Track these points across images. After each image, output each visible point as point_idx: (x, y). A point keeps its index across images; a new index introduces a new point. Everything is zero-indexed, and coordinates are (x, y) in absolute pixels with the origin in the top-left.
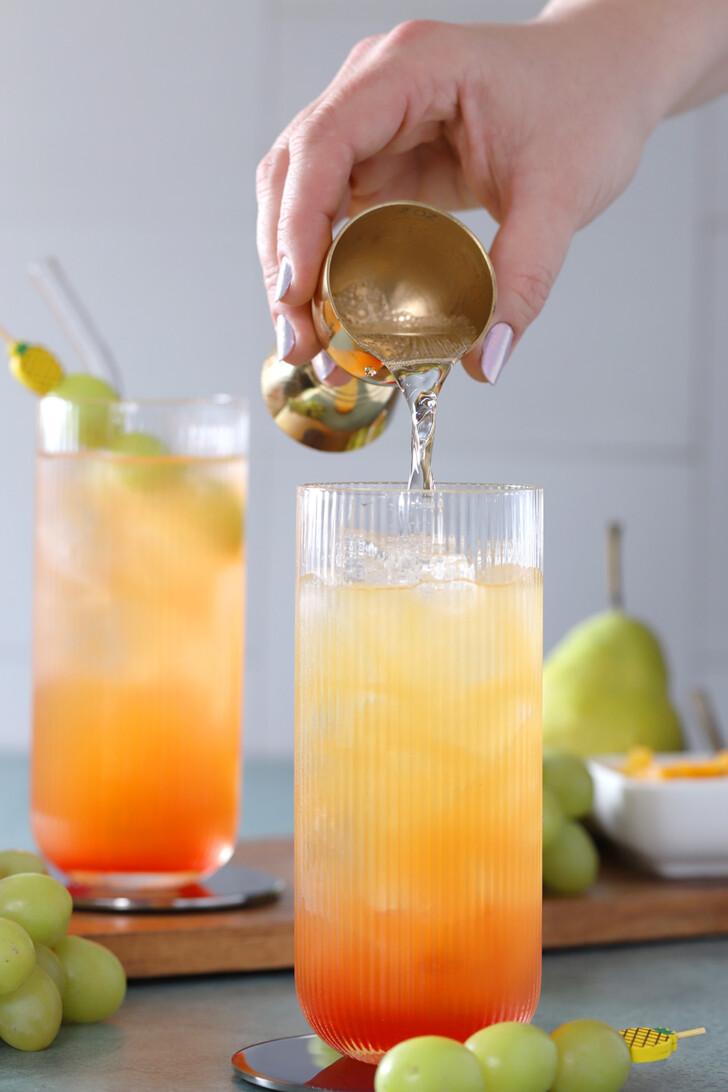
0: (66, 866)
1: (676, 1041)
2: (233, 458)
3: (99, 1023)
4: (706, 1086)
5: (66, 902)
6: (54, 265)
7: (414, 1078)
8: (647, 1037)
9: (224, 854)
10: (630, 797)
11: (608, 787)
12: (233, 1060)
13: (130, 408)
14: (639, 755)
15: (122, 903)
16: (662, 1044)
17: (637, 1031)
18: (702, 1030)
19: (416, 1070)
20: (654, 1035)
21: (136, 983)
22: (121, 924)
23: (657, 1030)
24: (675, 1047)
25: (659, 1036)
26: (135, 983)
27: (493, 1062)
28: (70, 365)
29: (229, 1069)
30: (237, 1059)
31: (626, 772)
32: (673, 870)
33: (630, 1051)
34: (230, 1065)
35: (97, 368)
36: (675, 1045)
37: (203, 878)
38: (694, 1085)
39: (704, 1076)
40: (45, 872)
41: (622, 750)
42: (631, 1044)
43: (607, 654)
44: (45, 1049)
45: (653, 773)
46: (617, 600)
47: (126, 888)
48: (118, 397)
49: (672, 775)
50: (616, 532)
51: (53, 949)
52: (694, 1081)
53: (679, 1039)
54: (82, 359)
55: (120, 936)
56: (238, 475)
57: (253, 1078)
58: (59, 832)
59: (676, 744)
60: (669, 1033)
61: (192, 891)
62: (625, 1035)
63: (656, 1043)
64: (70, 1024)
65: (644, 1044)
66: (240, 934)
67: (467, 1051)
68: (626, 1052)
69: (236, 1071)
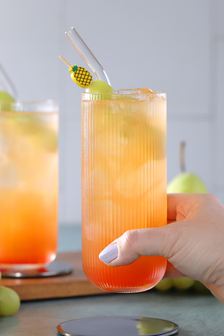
3: (10, 316)
4: (220, 334)
9: (52, 257)
15: (18, 275)
21: (24, 302)
22: (18, 282)
29: (56, 331)
30: (59, 327)
34: (56, 329)
37: (46, 265)
38: (216, 333)
39: (219, 330)
47: (19, 270)
52: (215, 332)
57: (65, 334)
61: (42, 270)
66: (59, 285)
69: (58, 331)
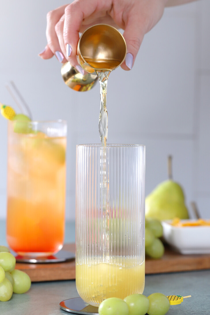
0: (16, 250)
1: (183, 299)
2: (62, 138)
5: (14, 260)
7: (109, 309)
8: (175, 298)
9: (60, 247)
10: (172, 231)
11: (167, 229)
12: (60, 304)
14: (176, 220)
15: (34, 261)
16: (179, 300)
17: (172, 296)
18: (190, 296)
19: (109, 307)
20: (176, 297)
22: (33, 266)
23: (178, 296)
24: (182, 301)
25: (178, 298)
26: (33, 283)
27: (132, 305)
29: (59, 307)
30: (62, 303)
31: (172, 225)
32: (185, 252)
33: (170, 302)
35: (25, 112)
36: (183, 300)
37: (54, 254)
39: (191, 309)
40: (9, 252)
41: (172, 218)
42: (170, 300)
45: (180, 225)
46: (171, 177)
48: (30, 119)
49: (185, 225)
50: (170, 158)
51: (11, 273)
52: (188, 310)
56: (64, 142)
57: (65, 309)
58: (15, 241)
59: (187, 217)
60: (181, 297)
61: (51, 257)
62: (168, 297)
63: (177, 300)
64: (15, 294)
65: (174, 300)
67: (124, 301)
68: (168, 302)
69: (61, 307)
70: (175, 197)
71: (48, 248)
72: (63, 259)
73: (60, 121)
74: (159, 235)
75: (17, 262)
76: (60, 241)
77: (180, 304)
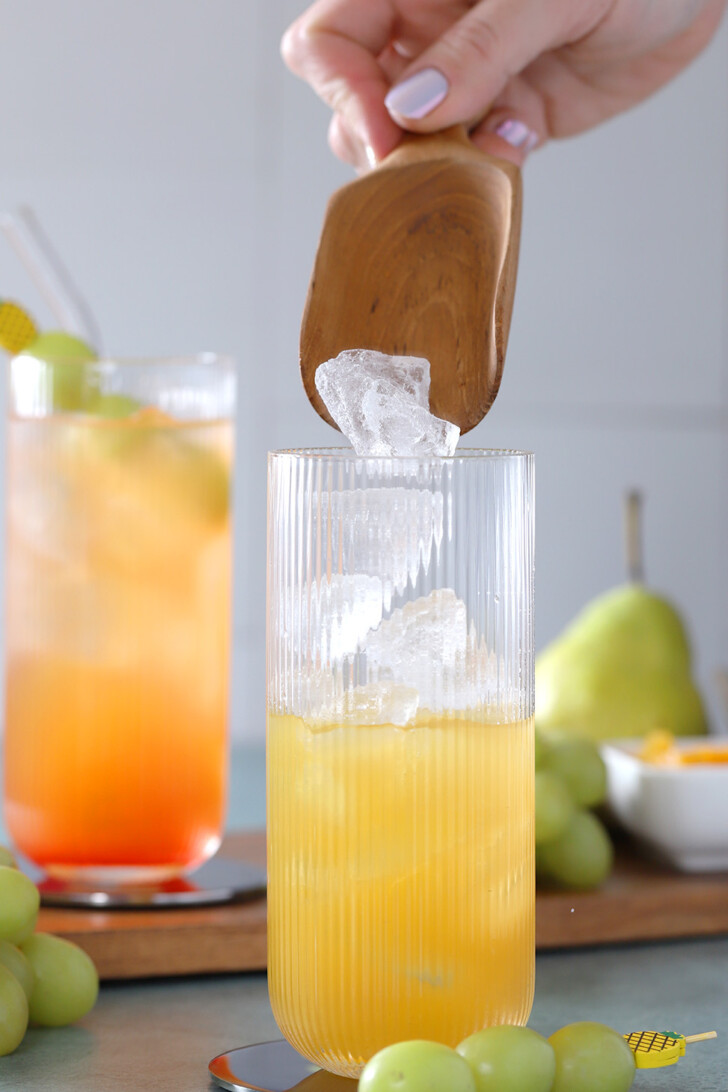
0: (41, 859)
1: (685, 1045)
2: (217, 422)
3: (69, 1027)
5: (33, 897)
6: (27, 215)
7: (400, 1085)
8: (653, 1041)
9: (210, 846)
10: (647, 785)
11: (624, 773)
12: (210, 1066)
13: (108, 367)
14: (659, 739)
15: (100, 899)
16: (669, 1048)
17: (642, 1035)
18: (713, 1034)
19: (401, 1076)
20: (660, 1039)
21: (109, 984)
22: (99, 921)
23: (665, 1033)
24: (684, 1052)
25: (666, 1040)
26: (107, 984)
27: (485, 1068)
28: (45, 322)
29: (206, 1076)
30: (217, 1064)
31: (642, 758)
32: (693, 863)
33: (635, 1057)
34: (206, 1071)
35: (73, 325)
36: (684, 1050)
37: (189, 871)
39: (715, 1083)
40: (13, 865)
41: (640, 734)
42: (636, 1049)
43: (625, 632)
44: (11, 1054)
45: (672, 760)
46: (637, 573)
47: (105, 881)
48: (94, 355)
49: (693, 761)
50: (635, 500)
51: (20, 947)
53: (689, 1044)
54: (58, 316)
55: (96, 934)
56: (224, 441)
57: (230, 1085)
59: (696, 725)
60: (678, 1037)
61: (175, 885)
62: (629, 1040)
63: (663, 1048)
64: (38, 1027)
65: (649, 1048)
66: (225, 932)
67: (458, 1056)
68: (630, 1057)
69: (213, 1077)
70: (654, 651)
71: (165, 848)
72: (221, 893)
73: (208, 357)
74: (592, 797)
75: (46, 905)
76: (212, 822)
77: (675, 1066)
